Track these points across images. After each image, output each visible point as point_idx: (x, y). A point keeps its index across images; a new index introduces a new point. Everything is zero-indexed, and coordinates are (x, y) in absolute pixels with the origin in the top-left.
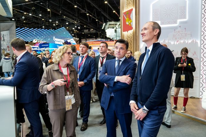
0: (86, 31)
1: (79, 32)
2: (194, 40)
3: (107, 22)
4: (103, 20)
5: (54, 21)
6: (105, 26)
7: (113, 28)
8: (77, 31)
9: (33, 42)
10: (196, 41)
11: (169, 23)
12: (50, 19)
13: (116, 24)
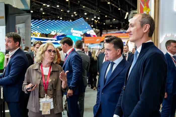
0: (108, 21)
1: (100, 23)
3: (131, 10)
4: (127, 9)
5: (72, 12)
6: (128, 15)
8: (98, 22)
9: (51, 34)
12: (68, 9)
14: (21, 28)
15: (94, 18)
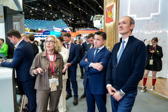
0: (78, 22)
1: (73, 22)
2: (164, 31)
3: (95, 15)
4: (92, 14)
5: (54, 14)
6: (93, 18)
7: (99, 20)
8: (71, 22)
9: (38, 30)
10: (166, 31)
11: (144, 16)
12: (51, 12)
13: (102, 17)
14: (17, 25)
15: (70, 20)
